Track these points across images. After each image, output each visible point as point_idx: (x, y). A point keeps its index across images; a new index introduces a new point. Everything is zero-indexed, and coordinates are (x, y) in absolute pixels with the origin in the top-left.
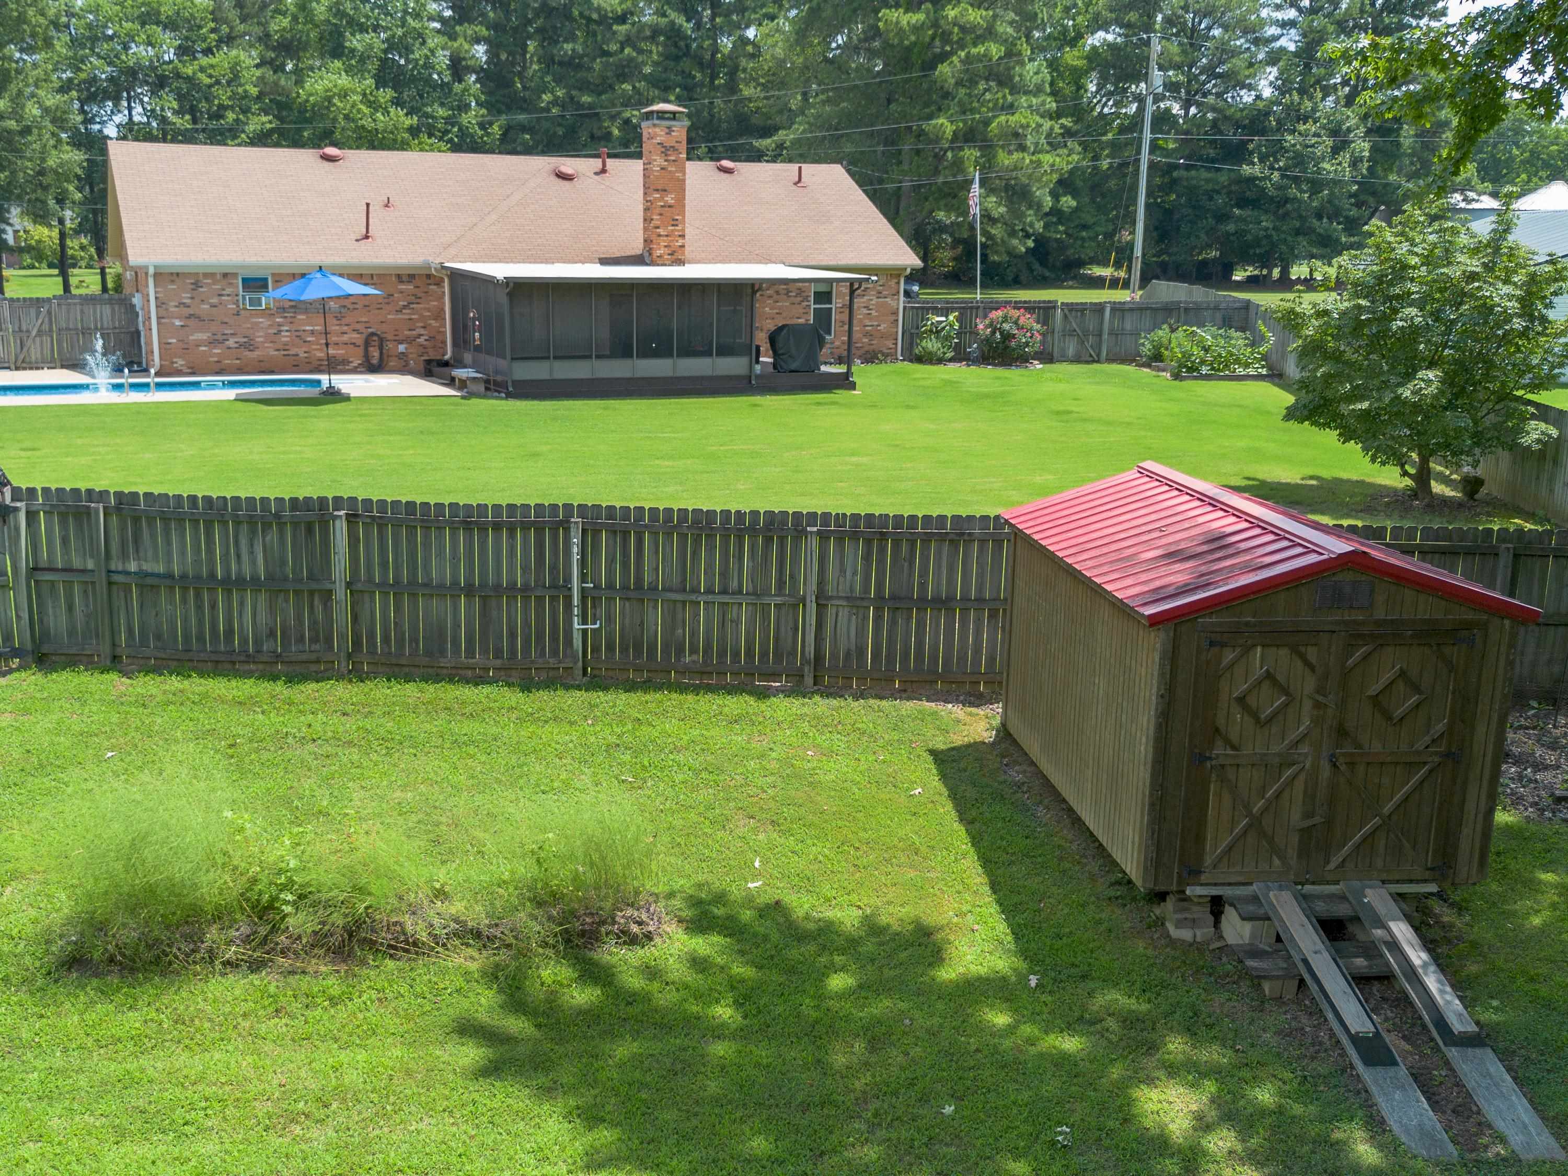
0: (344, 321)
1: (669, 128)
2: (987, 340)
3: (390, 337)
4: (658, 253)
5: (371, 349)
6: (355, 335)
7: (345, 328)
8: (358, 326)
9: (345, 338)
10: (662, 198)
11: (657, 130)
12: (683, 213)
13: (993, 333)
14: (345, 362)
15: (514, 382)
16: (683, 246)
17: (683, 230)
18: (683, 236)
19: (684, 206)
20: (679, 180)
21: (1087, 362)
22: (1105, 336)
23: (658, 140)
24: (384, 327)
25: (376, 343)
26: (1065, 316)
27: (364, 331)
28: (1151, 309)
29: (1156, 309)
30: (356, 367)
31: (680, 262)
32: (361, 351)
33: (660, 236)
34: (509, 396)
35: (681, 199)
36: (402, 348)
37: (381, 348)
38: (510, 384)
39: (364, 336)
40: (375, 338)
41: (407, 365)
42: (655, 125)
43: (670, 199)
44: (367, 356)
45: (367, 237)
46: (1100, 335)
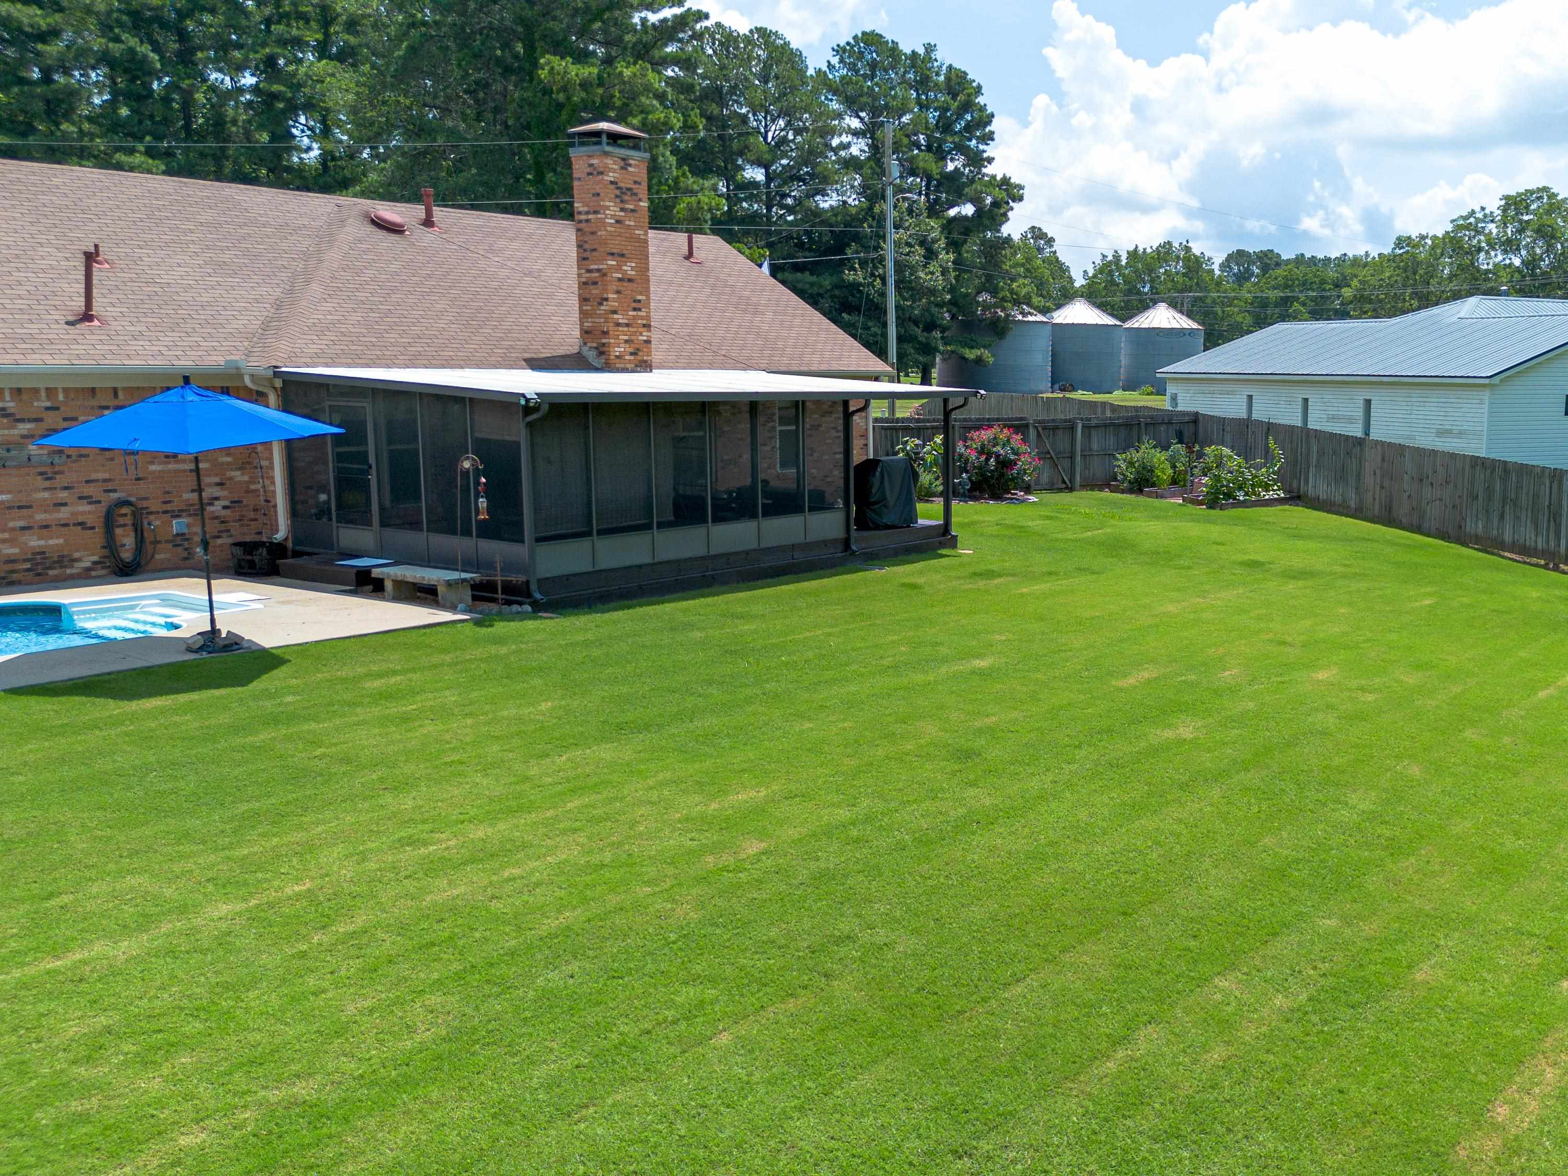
0: (61, 480)
1: (623, 159)
2: (980, 468)
3: (154, 506)
4: (618, 350)
5: (118, 531)
6: (84, 507)
7: (64, 495)
8: (89, 490)
9: (64, 514)
10: (618, 268)
11: (609, 161)
12: (647, 291)
13: (987, 460)
14: (64, 560)
15: (540, 581)
16: (648, 342)
17: (648, 317)
18: (647, 326)
19: (648, 281)
20: (639, 240)
21: (1060, 490)
22: (1078, 459)
23: (611, 176)
24: (142, 489)
25: (128, 520)
26: (1039, 435)
27: (103, 497)
28: (1113, 425)
29: (1119, 425)
30: (88, 569)
31: (645, 366)
32: (96, 538)
33: (618, 325)
34: (539, 608)
35: (644, 268)
36: (177, 526)
37: (139, 530)
38: (533, 587)
39: (102, 509)
40: (125, 510)
41: (190, 555)
42: (606, 154)
43: (629, 269)
44: (111, 545)
45: (87, 316)
46: (1072, 457)
